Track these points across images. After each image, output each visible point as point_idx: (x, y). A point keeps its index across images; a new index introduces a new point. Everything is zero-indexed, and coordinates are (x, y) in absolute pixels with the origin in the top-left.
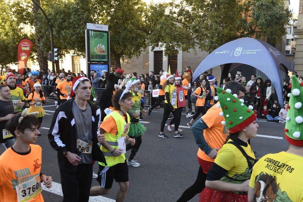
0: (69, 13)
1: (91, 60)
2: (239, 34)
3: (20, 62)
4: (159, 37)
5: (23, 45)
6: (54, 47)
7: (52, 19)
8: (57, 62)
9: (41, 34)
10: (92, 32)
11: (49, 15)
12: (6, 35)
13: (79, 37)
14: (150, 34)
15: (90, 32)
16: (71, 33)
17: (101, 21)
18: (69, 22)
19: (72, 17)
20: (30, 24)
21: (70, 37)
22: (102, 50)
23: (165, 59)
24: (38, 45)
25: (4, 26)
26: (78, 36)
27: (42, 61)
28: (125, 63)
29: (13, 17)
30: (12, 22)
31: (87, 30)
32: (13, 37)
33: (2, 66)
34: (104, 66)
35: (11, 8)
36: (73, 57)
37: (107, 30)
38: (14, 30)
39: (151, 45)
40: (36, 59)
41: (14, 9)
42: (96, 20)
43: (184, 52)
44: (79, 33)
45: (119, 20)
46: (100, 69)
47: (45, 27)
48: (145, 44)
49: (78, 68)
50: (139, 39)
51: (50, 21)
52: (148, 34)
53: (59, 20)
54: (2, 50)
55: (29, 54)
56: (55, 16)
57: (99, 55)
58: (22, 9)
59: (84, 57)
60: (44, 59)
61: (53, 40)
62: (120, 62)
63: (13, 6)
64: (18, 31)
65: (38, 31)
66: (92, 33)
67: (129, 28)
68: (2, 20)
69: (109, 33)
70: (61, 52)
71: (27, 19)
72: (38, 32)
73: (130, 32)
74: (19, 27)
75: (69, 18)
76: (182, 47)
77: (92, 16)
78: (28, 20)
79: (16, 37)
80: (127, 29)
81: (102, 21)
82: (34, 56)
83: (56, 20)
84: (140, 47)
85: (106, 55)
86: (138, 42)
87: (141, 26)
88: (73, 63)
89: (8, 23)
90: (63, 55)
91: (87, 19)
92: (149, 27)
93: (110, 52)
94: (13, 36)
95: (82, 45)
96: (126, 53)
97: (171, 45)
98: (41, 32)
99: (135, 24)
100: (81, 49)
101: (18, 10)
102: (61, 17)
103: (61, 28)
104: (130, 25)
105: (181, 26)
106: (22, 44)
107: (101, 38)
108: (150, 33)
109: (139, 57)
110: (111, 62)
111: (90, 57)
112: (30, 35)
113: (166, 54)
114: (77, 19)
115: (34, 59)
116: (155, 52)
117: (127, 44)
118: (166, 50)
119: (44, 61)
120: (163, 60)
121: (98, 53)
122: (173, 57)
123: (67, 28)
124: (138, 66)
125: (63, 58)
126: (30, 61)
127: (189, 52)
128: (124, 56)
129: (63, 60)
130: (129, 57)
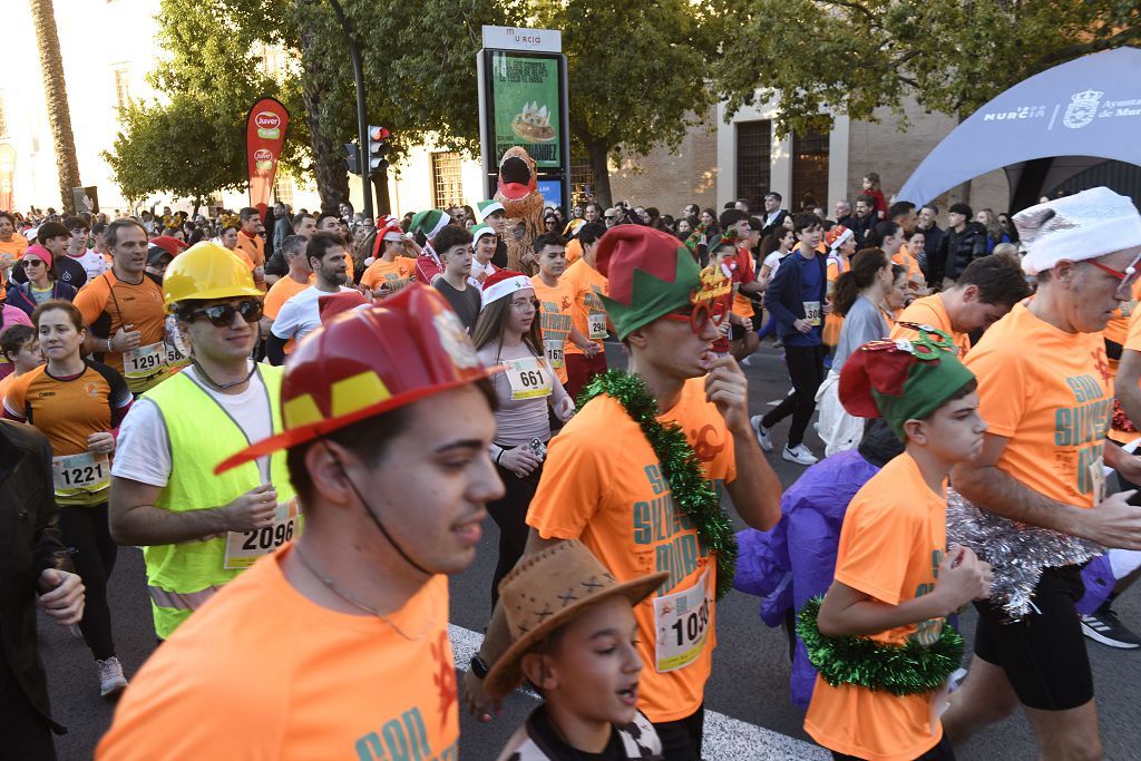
2: (1086, 37)
3: (255, 181)
4: (754, 63)
5: (261, 121)
6: (370, 121)
7: (359, 17)
8: (378, 179)
9: (322, 76)
10: (504, 59)
12: (206, 85)
13: (457, 80)
14: (721, 56)
15: (496, 58)
16: (427, 70)
17: (533, 15)
18: (418, 24)
20: (283, 41)
21: (426, 82)
22: (540, 125)
23: (780, 152)
24: (315, 117)
25: (197, 54)
26: (452, 78)
27: (329, 174)
28: (624, 175)
29: (228, 19)
30: (222, 38)
31: (485, 51)
32: (230, 93)
33: (195, 199)
34: (547, 188)
36: (435, 157)
37: (557, 48)
38: (230, 67)
39: (723, 100)
40: (307, 170)
42: (518, 14)
43: (856, 120)
44: (456, 67)
45: (602, 9)
47: (334, 48)
48: (701, 98)
49: (456, 196)
51: (352, 25)
52: (713, 56)
53: (383, 21)
54: (194, 139)
55: (282, 150)
57: (528, 147)
59: (474, 158)
60: (333, 168)
61: (364, 94)
62: (606, 171)
64: (245, 70)
65: (313, 66)
66: (500, 61)
67: (639, 36)
68: (192, 33)
69: (565, 58)
70: (393, 139)
71: (275, 23)
72: (312, 71)
73: (644, 51)
74: (249, 56)
75: (420, 10)
76: (850, 101)
78: (276, 26)
79: (238, 91)
80: (631, 43)
81: (540, 16)
82: (300, 159)
83: (372, 22)
84: (682, 106)
85: (555, 146)
86: (672, 89)
87: (685, 28)
88: (436, 179)
89: (211, 43)
90: (401, 149)
91: (484, 12)
92: (715, 26)
93: (571, 132)
94: (231, 86)
95: (468, 109)
96: (628, 133)
97: (802, 93)
98: (321, 68)
99: (664, 19)
100: (465, 124)
102: (391, 8)
103: (392, 51)
104: (645, 26)
105: (843, 18)
106: (259, 119)
107: (535, 80)
108: (720, 50)
109: (680, 147)
110: (573, 171)
111: (497, 153)
112: (286, 83)
113: (782, 131)
114: (448, 12)
115: (301, 170)
116: (743, 128)
117: (631, 99)
118: (782, 116)
119: (334, 172)
120: (772, 156)
121: (524, 137)
122: (811, 142)
123: (411, 49)
124: (676, 185)
125: (402, 160)
126: (290, 175)
127: (875, 120)
128: (620, 145)
129: (400, 168)
130: (640, 150)
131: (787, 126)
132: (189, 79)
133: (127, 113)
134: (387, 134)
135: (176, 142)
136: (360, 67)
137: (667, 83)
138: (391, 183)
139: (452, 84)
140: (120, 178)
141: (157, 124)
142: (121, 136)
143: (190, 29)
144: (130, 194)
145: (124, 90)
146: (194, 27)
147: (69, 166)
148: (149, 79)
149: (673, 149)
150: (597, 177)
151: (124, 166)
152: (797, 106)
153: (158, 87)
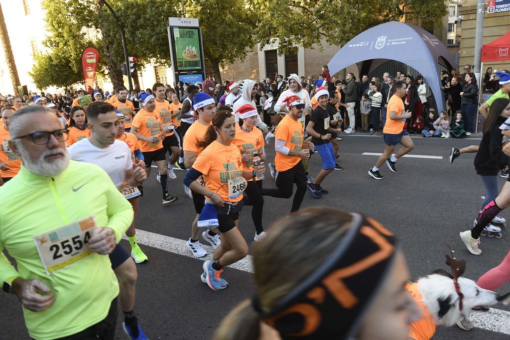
0: (144, 6)
1: (179, 69)
2: (381, 18)
3: (87, 80)
4: (269, 29)
5: (88, 56)
6: (129, 55)
7: (122, 16)
8: (135, 76)
9: (110, 39)
10: (178, 30)
11: (118, 11)
12: (65, 44)
13: (161, 38)
14: (257, 26)
15: (174, 30)
16: (149, 34)
17: (188, 13)
18: (145, 18)
19: (149, 10)
20: (94, 26)
21: (149, 39)
22: (193, 54)
23: (281, 60)
24: (108, 54)
25: (60, 33)
26: (159, 37)
27: (115, 76)
29: (72, 18)
30: (70, 26)
31: (170, 27)
32: (75, 47)
33: (65, 88)
34: (197, 77)
35: (68, 7)
36: (155, 67)
37: (197, 25)
38: (74, 37)
39: (259, 42)
40: (107, 75)
41: (71, 9)
42: (182, 13)
43: (306, 49)
44: (160, 33)
45: (213, 10)
46: (193, 81)
47: (113, 28)
48: (251, 42)
50: (242, 35)
51: (119, 19)
52: (254, 26)
53: (131, 17)
54: (63, 65)
55: (97, 68)
56: (125, 12)
57: (189, 62)
58: (82, 7)
59: (169, 67)
61: (126, 45)
62: (219, 70)
63: (70, 4)
64: (80, 38)
65: (106, 35)
67: (227, 20)
69: (201, 29)
70: (139, 61)
72: (105, 37)
73: (229, 25)
74: (81, 32)
75: (145, 12)
76: (303, 42)
77: (175, 7)
78: (91, 21)
79: (78, 46)
80: (225, 22)
81: (190, 14)
82: (104, 71)
83: (127, 17)
84: (245, 46)
85: (199, 61)
86: (241, 39)
87: (244, 16)
88: (157, 76)
89: (66, 28)
90: (142, 65)
91: (169, 13)
92: (254, 16)
94: (75, 44)
95: (165, 49)
96: (225, 56)
97: (287, 39)
98: (109, 36)
99: (236, 13)
100: (166, 55)
101: (78, 8)
102: (134, 12)
103: (135, 28)
104: (229, 16)
105: (299, 12)
106: (86, 56)
107: (190, 37)
108: (257, 25)
109: (245, 60)
110: (206, 70)
111: (178, 65)
112: (96, 42)
113: (281, 53)
114: (156, 13)
115: (105, 75)
116: (267, 52)
117: (226, 43)
118: (280, 48)
119: (117, 75)
120: (278, 63)
121: (187, 58)
122: (291, 57)
123: (143, 27)
124: (244, 74)
125: (142, 69)
126: (101, 77)
127: (312, 48)
128: (223, 60)
129: (142, 72)
130: (230, 62)
132: (59, 42)
133: (36, 57)
134: (136, 59)
135: (56, 66)
136: (124, 35)
137: (239, 37)
138: (139, 78)
139: (159, 39)
140: (35, 82)
141: (48, 60)
142: (34, 65)
143: (58, 23)
144: (41, 88)
145: (35, 48)
146: (59, 23)
147: (15, 78)
148: (43, 43)
149: (243, 61)
150: (216, 72)
151: (37, 77)
152: (285, 44)
153: (47, 46)
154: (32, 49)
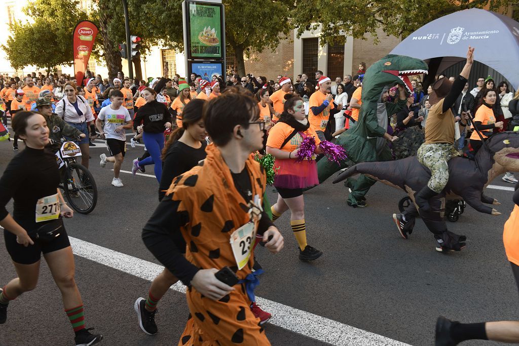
1: (193, 55)
2: (458, 3)
3: (76, 61)
4: (310, 11)
5: (82, 32)
6: (131, 33)
8: (136, 61)
9: (108, 11)
10: (195, 5)
12: (52, 14)
13: (173, 15)
14: (296, 7)
15: (191, 5)
16: (159, 9)
21: (158, 15)
22: (212, 37)
23: (322, 52)
24: (105, 31)
26: (171, 14)
27: (112, 58)
28: (251, 62)
31: (186, 2)
32: (64, 19)
33: (47, 69)
34: (215, 66)
36: (163, 51)
38: (63, 5)
39: (296, 28)
40: (102, 56)
43: (356, 38)
44: (172, 9)
46: (209, 71)
48: (286, 26)
49: (173, 70)
50: (275, 17)
52: (292, 7)
54: (46, 40)
55: (91, 47)
57: (206, 47)
59: (181, 52)
60: (114, 55)
61: (128, 21)
62: (243, 60)
64: (71, 7)
65: (104, 5)
66: (193, 7)
69: (224, 6)
70: (143, 42)
72: (103, 9)
73: (260, 3)
76: (353, 30)
79: (68, 18)
82: (98, 51)
84: (278, 30)
85: (219, 47)
86: (273, 22)
88: (164, 62)
90: (147, 47)
93: (226, 43)
94: (64, 15)
95: (178, 28)
96: (252, 42)
97: (332, 25)
98: (108, 8)
100: (177, 36)
106: (80, 31)
107: (208, 16)
108: (295, 5)
109: (276, 49)
110: (227, 59)
111: (192, 50)
112: (91, 14)
113: (324, 42)
115: (99, 56)
116: (305, 41)
117: (254, 26)
118: (323, 36)
119: (115, 58)
120: (319, 54)
121: (204, 42)
122: (336, 49)
124: (275, 67)
125: (146, 53)
126: (94, 59)
127: (364, 39)
128: (250, 47)
129: (146, 56)
130: (258, 50)
131: (325, 40)
132: (43, 11)
133: (13, 27)
134: (140, 40)
135: (39, 40)
136: (127, 8)
137: (271, 19)
138: (142, 63)
139: (170, 17)
140: (10, 58)
141: (28, 32)
142: (10, 37)
144: (16, 66)
145: (12, 15)
148: (23, 10)
149: (274, 50)
150: (239, 62)
151: (12, 52)
152: (329, 31)
153: (28, 14)
154: (7, 17)
